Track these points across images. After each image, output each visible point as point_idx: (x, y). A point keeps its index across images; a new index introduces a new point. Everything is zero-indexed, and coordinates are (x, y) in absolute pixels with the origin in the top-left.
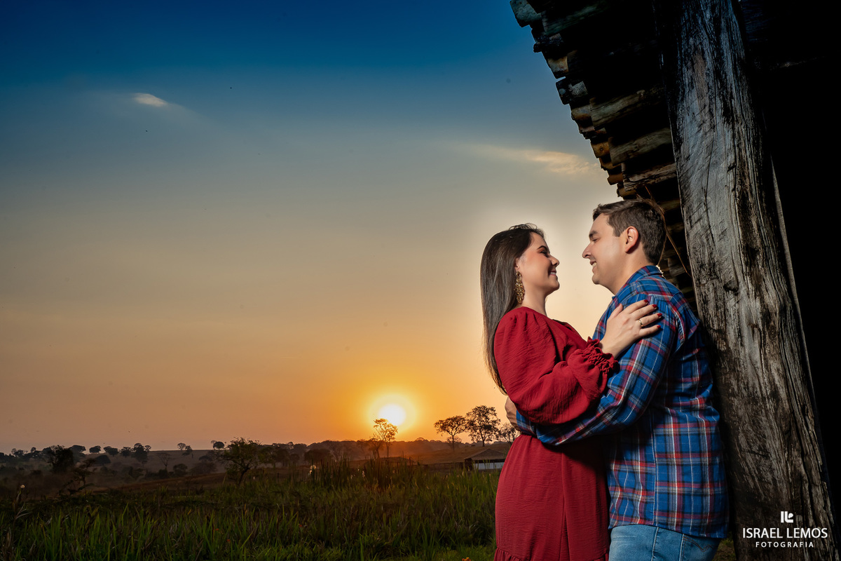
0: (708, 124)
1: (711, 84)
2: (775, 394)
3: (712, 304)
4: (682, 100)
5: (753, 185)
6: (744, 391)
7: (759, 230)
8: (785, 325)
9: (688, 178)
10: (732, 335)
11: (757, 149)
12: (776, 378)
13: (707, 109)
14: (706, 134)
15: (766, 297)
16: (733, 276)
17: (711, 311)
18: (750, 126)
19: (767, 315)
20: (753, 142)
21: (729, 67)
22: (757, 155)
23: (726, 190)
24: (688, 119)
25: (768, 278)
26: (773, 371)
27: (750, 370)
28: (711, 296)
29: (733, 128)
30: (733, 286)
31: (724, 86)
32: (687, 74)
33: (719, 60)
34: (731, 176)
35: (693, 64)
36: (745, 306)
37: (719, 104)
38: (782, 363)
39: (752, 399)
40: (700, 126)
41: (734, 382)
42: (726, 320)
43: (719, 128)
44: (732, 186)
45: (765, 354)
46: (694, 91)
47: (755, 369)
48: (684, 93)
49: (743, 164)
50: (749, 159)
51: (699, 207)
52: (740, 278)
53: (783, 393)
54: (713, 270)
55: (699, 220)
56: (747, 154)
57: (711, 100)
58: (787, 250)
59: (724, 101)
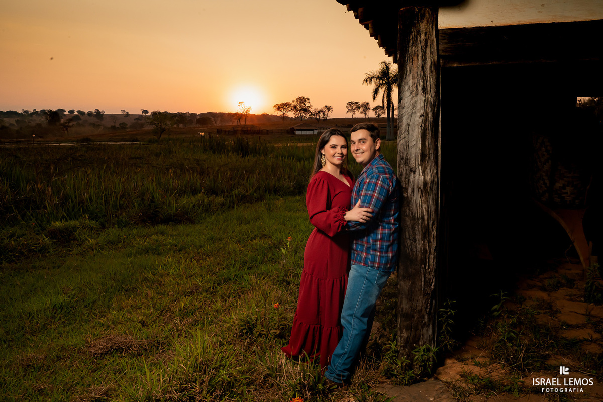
0: (414, 92)
1: (419, 73)
2: (422, 218)
3: (404, 177)
4: (405, 78)
5: (429, 125)
6: (411, 215)
7: (428, 146)
8: (432, 189)
9: (402, 117)
10: (409, 191)
11: (434, 107)
12: (424, 211)
13: (415, 85)
14: (413, 97)
15: (426, 176)
16: (414, 165)
17: (403, 179)
18: (433, 96)
19: (425, 184)
20: (433, 105)
21: (428, 66)
22: (434, 110)
23: (417, 126)
24: (406, 88)
25: (428, 168)
26: (424, 208)
27: (414, 206)
28: (404, 172)
29: (425, 97)
30: (414, 170)
31: (424, 75)
32: (409, 65)
33: (424, 61)
34: (421, 120)
35: (412, 61)
36: (418, 178)
37: (421, 84)
38: (428, 206)
39: (414, 218)
40: (411, 93)
41: (407, 211)
42: (408, 184)
43: (419, 96)
44: (420, 124)
45: (422, 200)
46: (411, 75)
47: (417, 206)
48: (406, 75)
49: (427, 114)
50: (430, 113)
51: (405, 132)
52: (417, 167)
53: (426, 218)
54: (406, 161)
55: (404, 138)
56: (429, 110)
57: (417, 81)
58: (440, 154)
59: (423, 82)
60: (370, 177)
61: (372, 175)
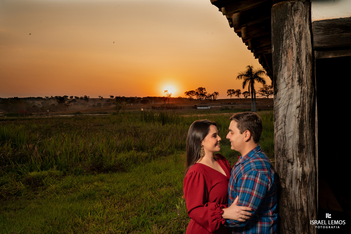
0: (290, 84)
1: (294, 65)
2: (302, 209)
3: (281, 167)
4: (280, 70)
5: (307, 116)
6: (289, 206)
7: (306, 137)
8: (311, 180)
9: (278, 109)
10: (288, 182)
11: (311, 98)
12: (304, 203)
13: (291, 77)
14: (289, 89)
15: (305, 168)
16: (292, 157)
17: (281, 170)
18: (309, 87)
19: (304, 175)
20: (310, 96)
21: (303, 57)
22: (311, 101)
23: (294, 117)
24: (282, 80)
25: (307, 159)
26: (303, 200)
27: (293, 198)
28: (282, 163)
29: (301, 88)
30: (291, 161)
31: (300, 67)
32: (284, 58)
33: (299, 53)
34: (298, 112)
35: (287, 54)
36: (296, 169)
37: (297, 76)
38: (307, 197)
39: (292, 209)
40: (287, 85)
41: (286, 201)
42: (286, 175)
43: (295, 87)
44: (297, 116)
45: (300, 192)
46: (286, 67)
47: (295, 197)
48: (281, 67)
49: (304, 106)
50: (307, 104)
51: (281, 123)
52: (295, 158)
53: (305, 209)
54: (284, 152)
55: (281, 129)
56: (306, 101)
57: (293, 73)
58: (317, 144)
59: (299, 74)
60: (248, 173)
61: (250, 171)
